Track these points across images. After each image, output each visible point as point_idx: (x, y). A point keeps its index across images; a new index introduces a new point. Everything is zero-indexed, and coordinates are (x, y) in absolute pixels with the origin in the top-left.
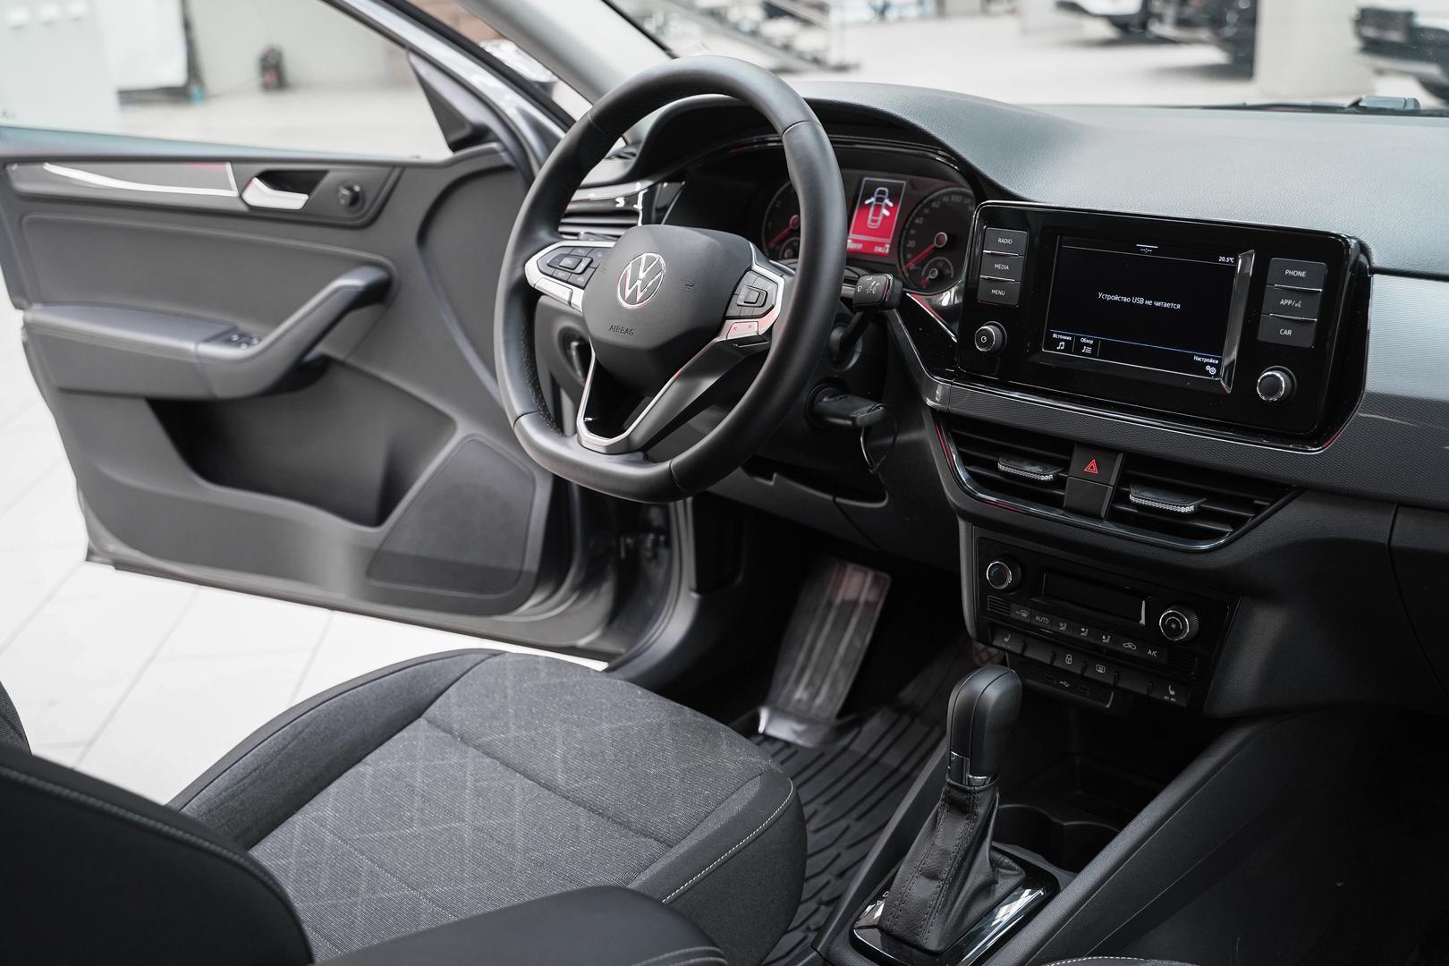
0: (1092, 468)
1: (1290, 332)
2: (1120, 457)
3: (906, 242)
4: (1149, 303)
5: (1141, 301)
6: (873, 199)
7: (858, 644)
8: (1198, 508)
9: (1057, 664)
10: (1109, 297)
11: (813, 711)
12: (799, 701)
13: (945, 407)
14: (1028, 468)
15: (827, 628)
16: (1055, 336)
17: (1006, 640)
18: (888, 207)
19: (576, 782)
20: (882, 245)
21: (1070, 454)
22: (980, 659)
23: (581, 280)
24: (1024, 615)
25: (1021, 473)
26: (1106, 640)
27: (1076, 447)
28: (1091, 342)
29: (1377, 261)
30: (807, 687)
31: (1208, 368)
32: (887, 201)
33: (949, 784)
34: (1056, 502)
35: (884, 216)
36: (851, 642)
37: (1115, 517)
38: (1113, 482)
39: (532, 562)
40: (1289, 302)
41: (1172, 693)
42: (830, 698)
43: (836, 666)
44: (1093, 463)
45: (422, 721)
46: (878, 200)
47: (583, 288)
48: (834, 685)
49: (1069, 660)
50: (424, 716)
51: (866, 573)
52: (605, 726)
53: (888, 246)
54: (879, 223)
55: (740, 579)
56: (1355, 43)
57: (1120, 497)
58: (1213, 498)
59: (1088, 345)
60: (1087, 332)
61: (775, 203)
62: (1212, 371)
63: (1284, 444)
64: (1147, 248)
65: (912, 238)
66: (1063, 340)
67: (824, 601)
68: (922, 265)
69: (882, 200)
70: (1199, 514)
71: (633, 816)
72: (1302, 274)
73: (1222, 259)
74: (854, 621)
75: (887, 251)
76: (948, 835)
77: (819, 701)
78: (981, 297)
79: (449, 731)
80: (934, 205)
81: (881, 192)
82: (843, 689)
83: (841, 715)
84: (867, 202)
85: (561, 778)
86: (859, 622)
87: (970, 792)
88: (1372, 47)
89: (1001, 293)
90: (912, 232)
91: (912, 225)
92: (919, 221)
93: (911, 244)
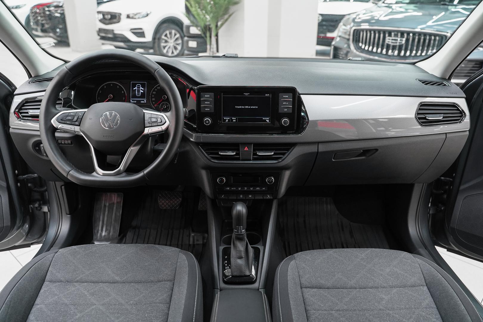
0: (246, 149)
1: (286, 110)
2: (252, 145)
4: (250, 107)
5: (247, 107)
6: (136, 88)
7: (118, 214)
8: (274, 153)
9: (238, 198)
10: (238, 107)
11: (110, 237)
12: (105, 236)
13: (196, 141)
14: (229, 152)
15: (106, 213)
16: (225, 118)
17: (223, 196)
18: (142, 90)
19: (124, 277)
20: (143, 100)
21: (239, 147)
22: (162, 207)
23: (77, 123)
24: (228, 189)
25: (227, 154)
26: (246, 188)
27: (240, 145)
28: (235, 119)
29: (300, 92)
30: (106, 231)
31: (267, 120)
32: (141, 88)
33: (236, 235)
34: (238, 159)
35: (141, 92)
36: (116, 214)
37: (254, 159)
38: (252, 151)
40: (285, 103)
41: (269, 196)
42: (114, 232)
43: (113, 222)
44: (246, 148)
45: (46, 283)
46: (137, 88)
47: (79, 126)
48: (114, 228)
49: (241, 196)
50: (45, 281)
51: (115, 194)
54: (140, 94)
55: (80, 206)
57: (255, 154)
58: (276, 150)
59: (234, 119)
60: (234, 116)
61: (99, 92)
62: (268, 121)
64: (246, 94)
65: (153, 98)
66: (227, 119)
67: (103, 206)
68: (159, 104)
69: (140, 88)
70: (275, 154)
72: (287, 97)
73: (266, 95)
74: (115, 208)
75: (146, 102)
76: (241, 246)
77: (111, 234)
78: (202, 111)
79: (61, 281)
80: (158, 88)
81: (138, 86)
82: (118, 228)
83: (119, 235)
85: (117, 278)
86: (116, 208)
89: (208, 109)
90: (153, 96)
91: (152, 94)
92: (154, 93)
93: (153, 99)
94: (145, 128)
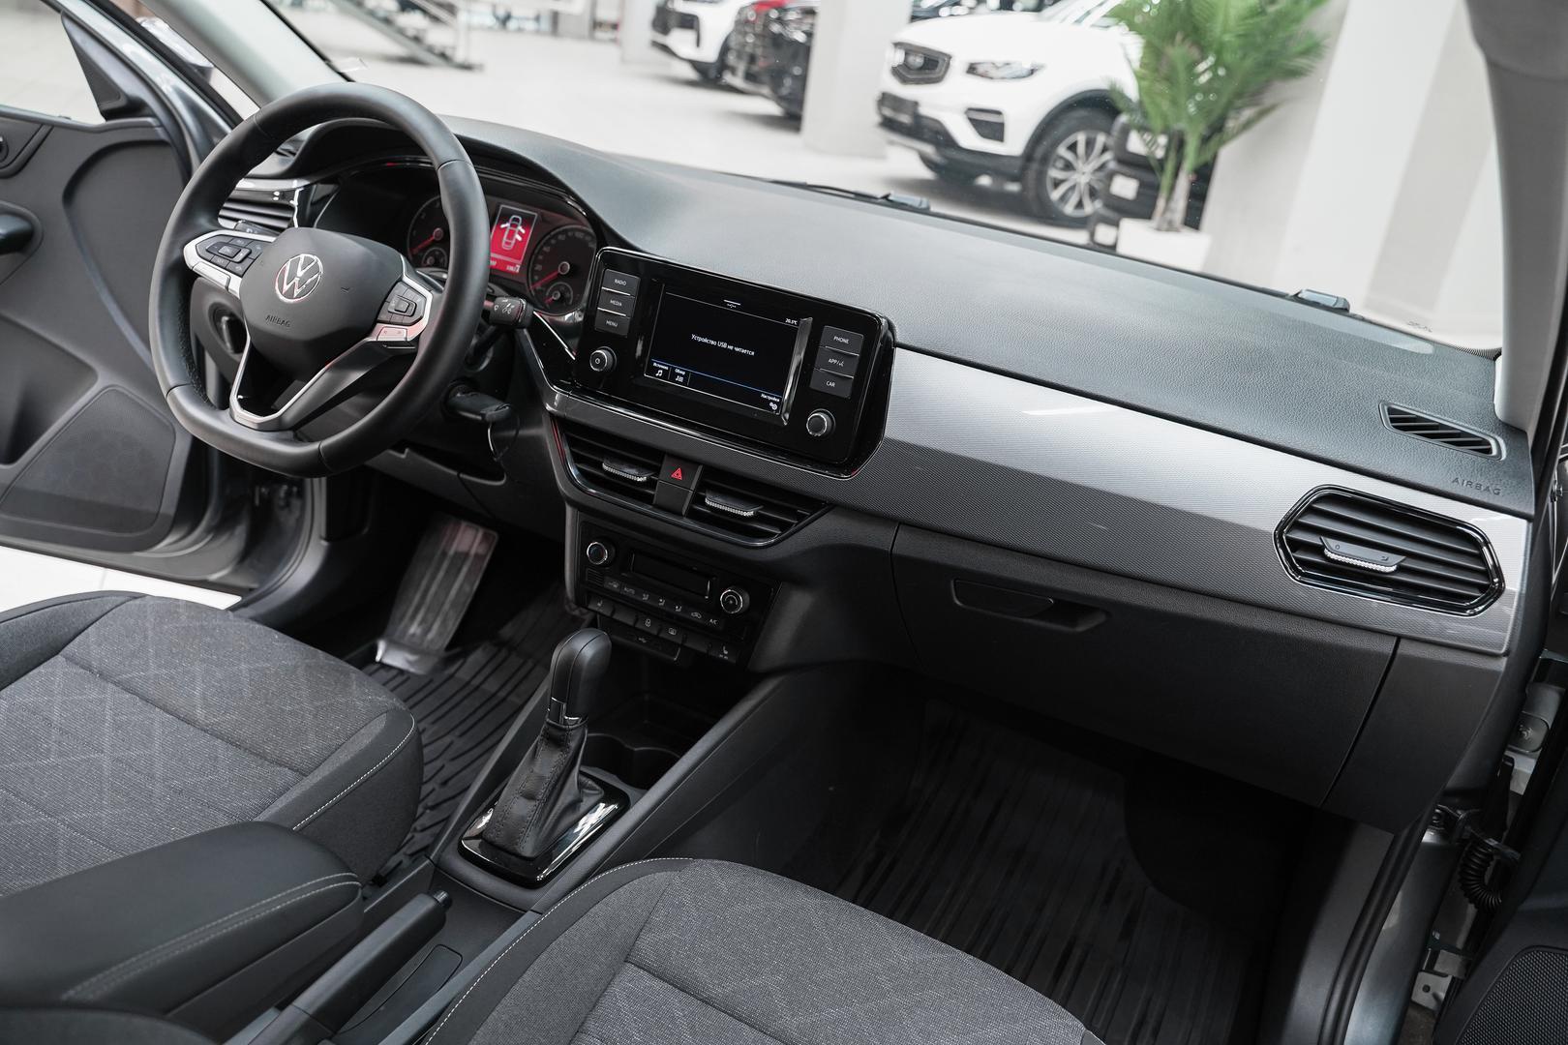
0: (678, 474)
1: (833, 385)
2: (700, 468)
3: (534, 266)
4: (731, 348)
5: (724, 345)
6: (508, 225)
7: (467, 588)
8: (756, 513)
9: (638, 626)
10: (700, 339)
11: (425, 644)
12: (413, 635)
13: (562, 413)
14: (627, 470)
15: (441, 574)
16: (655, 364)
17: (599, 605)
18: (520, 233)
20: (514, 265)
21: (661, 462)
22: (570, 607)
23: (239, 268)
24: (615, 586)
25: (619, 473)
26: (678, 609)
27: (666, 457)
28: (684, 373)
29: (899, 339)
30: (420, 624)
31: (771, 404)
32: (520, 228)
33: (548, 723)
34: (647, 499)
35: (517, 240)
36: (461, 586)
37: (692, 514)
38: (693, 487)
39: (169, 505)
40: (835, 361)
41: (726, 652)
42: (440, 634)
43: (447, 606)
44: (679, 471)
45: (59, 658)
46: (512, 225)
47: (241, 276)
48: (444, 622)
49: (648, 623)
50: (61, 653)
51: (477, 530)
52: (243, 666)
53: (519, 267)
54: (512, 245)
55: (366, 530)
56: (877, 119)
57: (699, 500)
58: (768, 506)
59: (681, 375)
60: (682, 365)
61: (421, 215)
62: (774, 407)
63: (821, 469)
64: (732, 304)
65: (540, 262)
66: (661, 369)
67: (439, 553)
68: (547, 286)
69: (516, 226)
70: (757, 518)
71: (268, 748)
72: (846, 341)
73: (788, 321)
74: (465, 569)
75: (518, 271)
76: (545, 763)
77: (430, 636)
78: (598, 325)
79: (88, 668)
80: (561, 237)
81: (515, 219)
82: (452, 626)
83: (449, 647)
84: (503, 226)
85: (200, 713)
86: (469, 570)
87: (565, 730)
88: (889, 124)
89: (614, 324)
90: (541, 257)
91: (541, 252)
92: (546, 249)
93: (539, 267)
94: (378, 324)
